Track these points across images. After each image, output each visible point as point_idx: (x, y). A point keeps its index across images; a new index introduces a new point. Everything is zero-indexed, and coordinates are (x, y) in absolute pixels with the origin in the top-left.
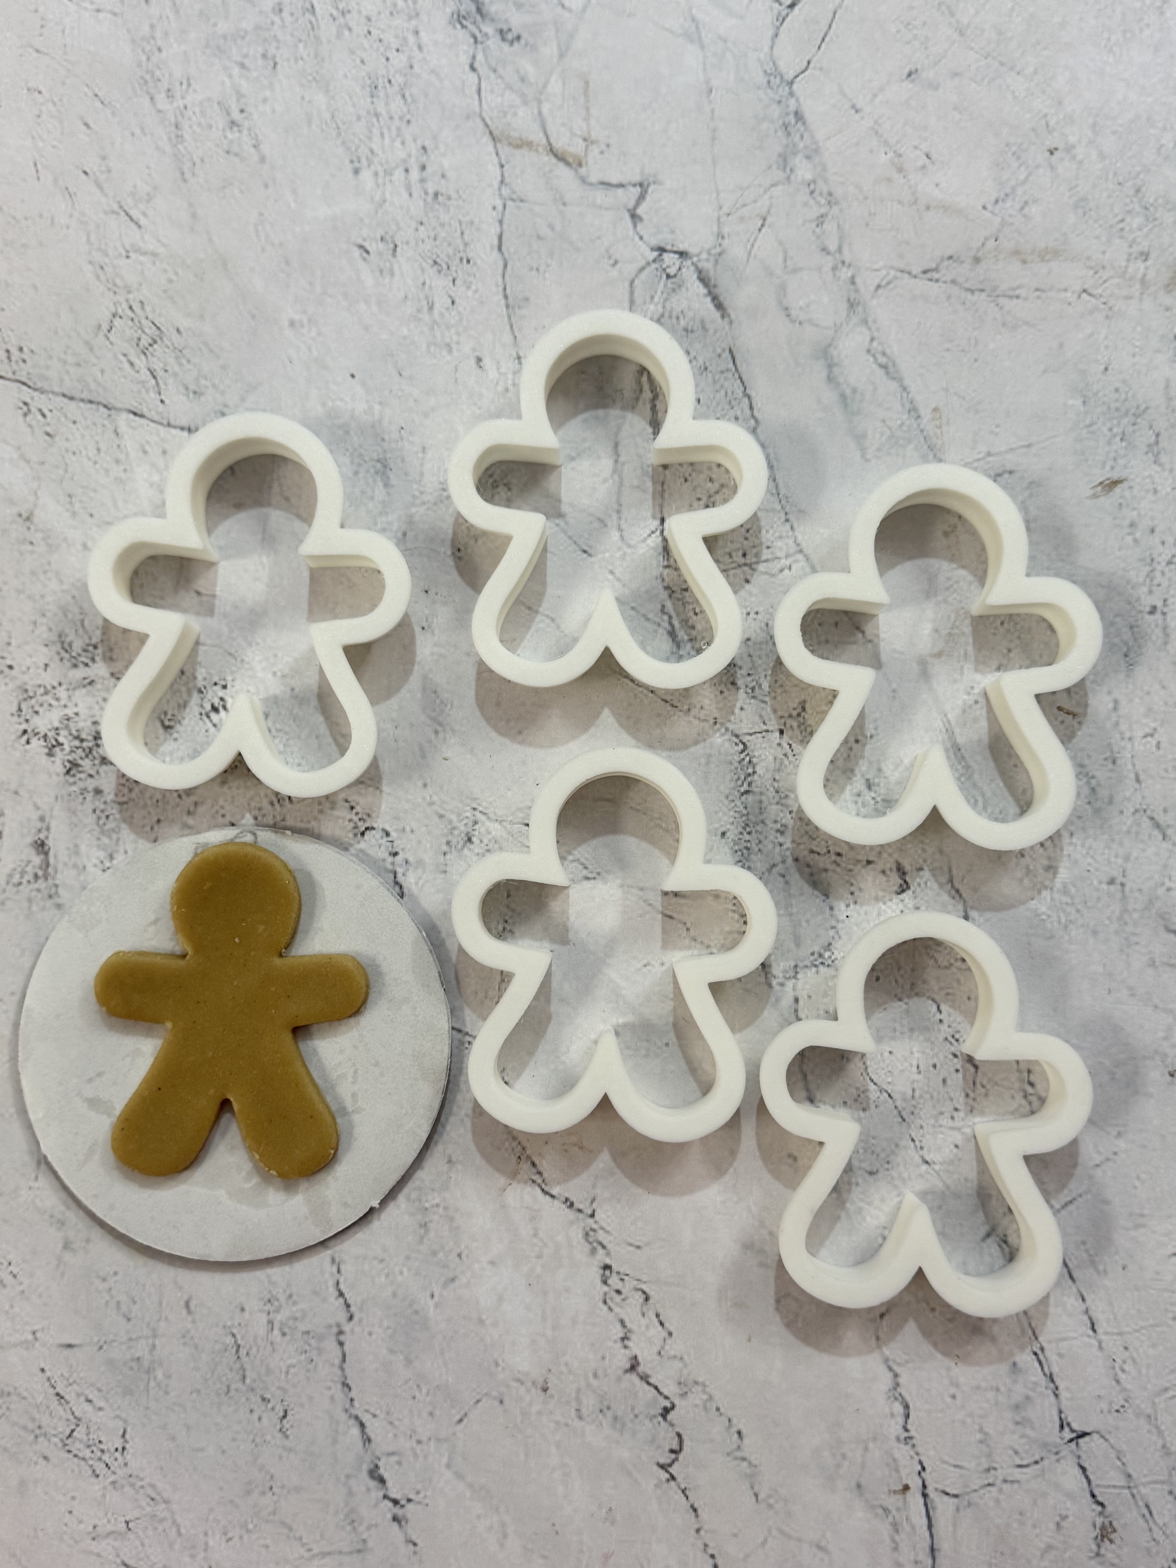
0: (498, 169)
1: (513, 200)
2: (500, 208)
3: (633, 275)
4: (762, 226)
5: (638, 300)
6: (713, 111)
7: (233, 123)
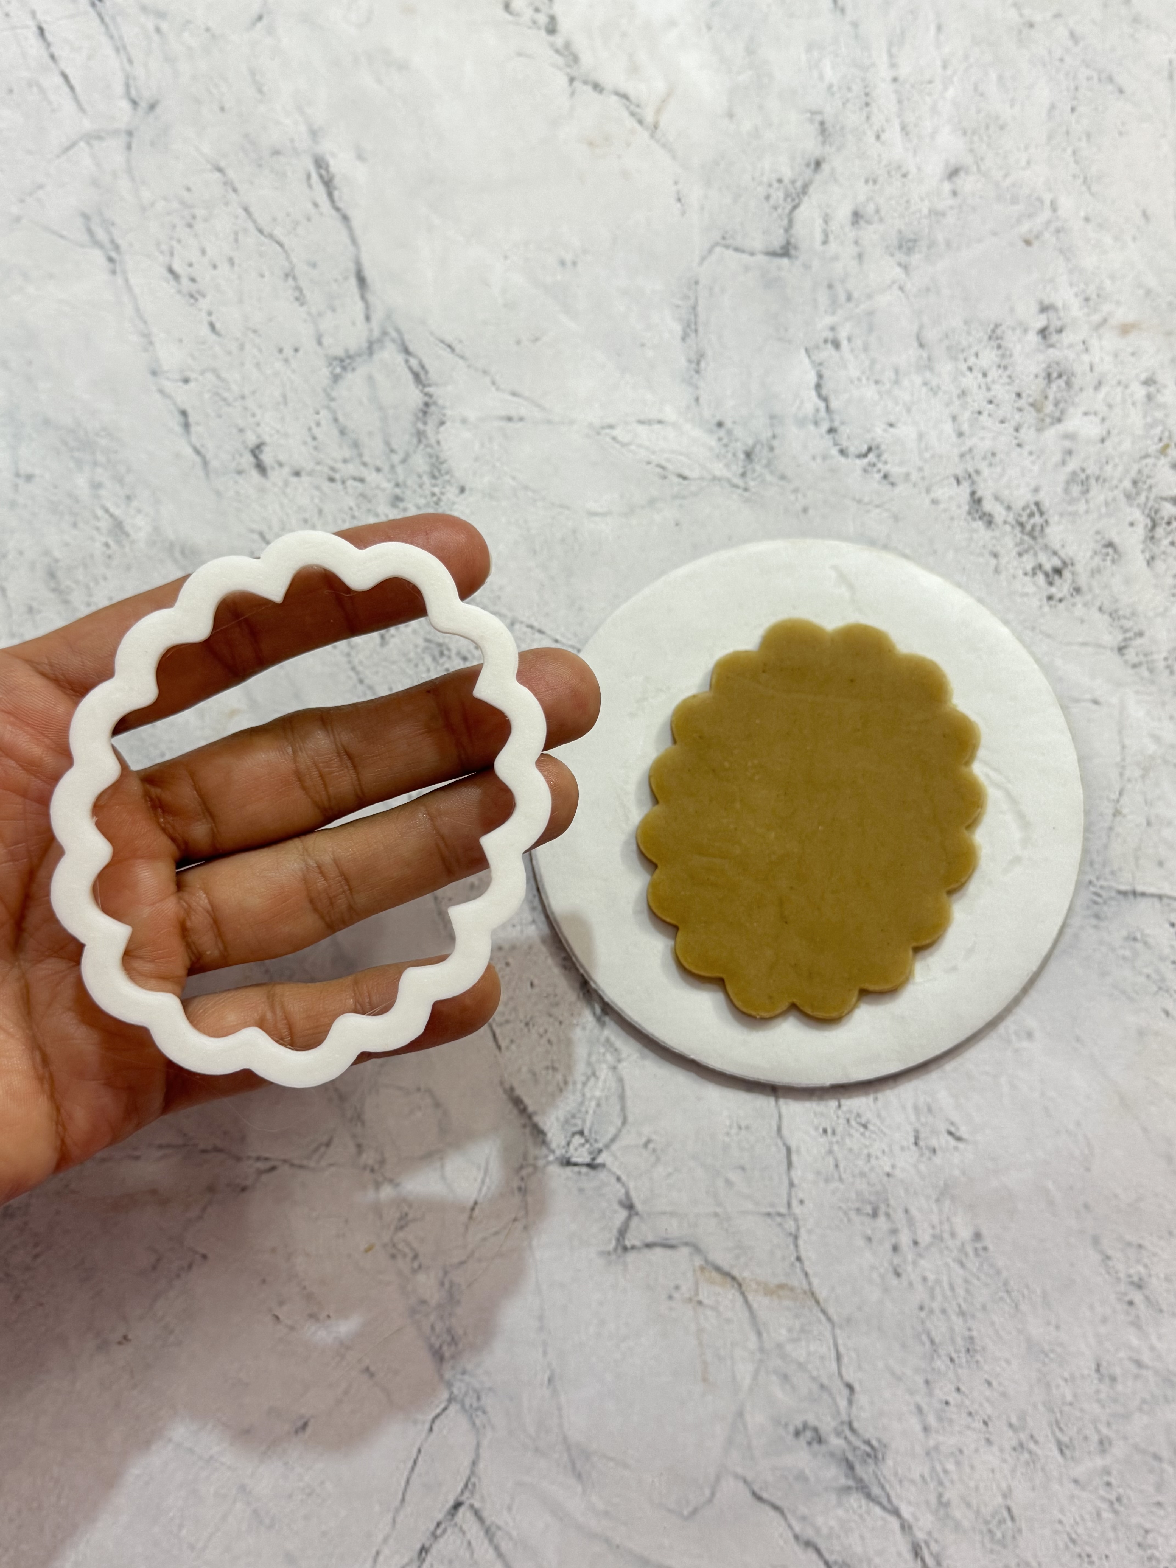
0: (803, 1255)
1: (780, 1214)
2: (795, 1203)
3: (624, 1131)
4: (473, 1209)
5: (614, 1100)
6: (545, 1353)
7: (1139, 1286)
